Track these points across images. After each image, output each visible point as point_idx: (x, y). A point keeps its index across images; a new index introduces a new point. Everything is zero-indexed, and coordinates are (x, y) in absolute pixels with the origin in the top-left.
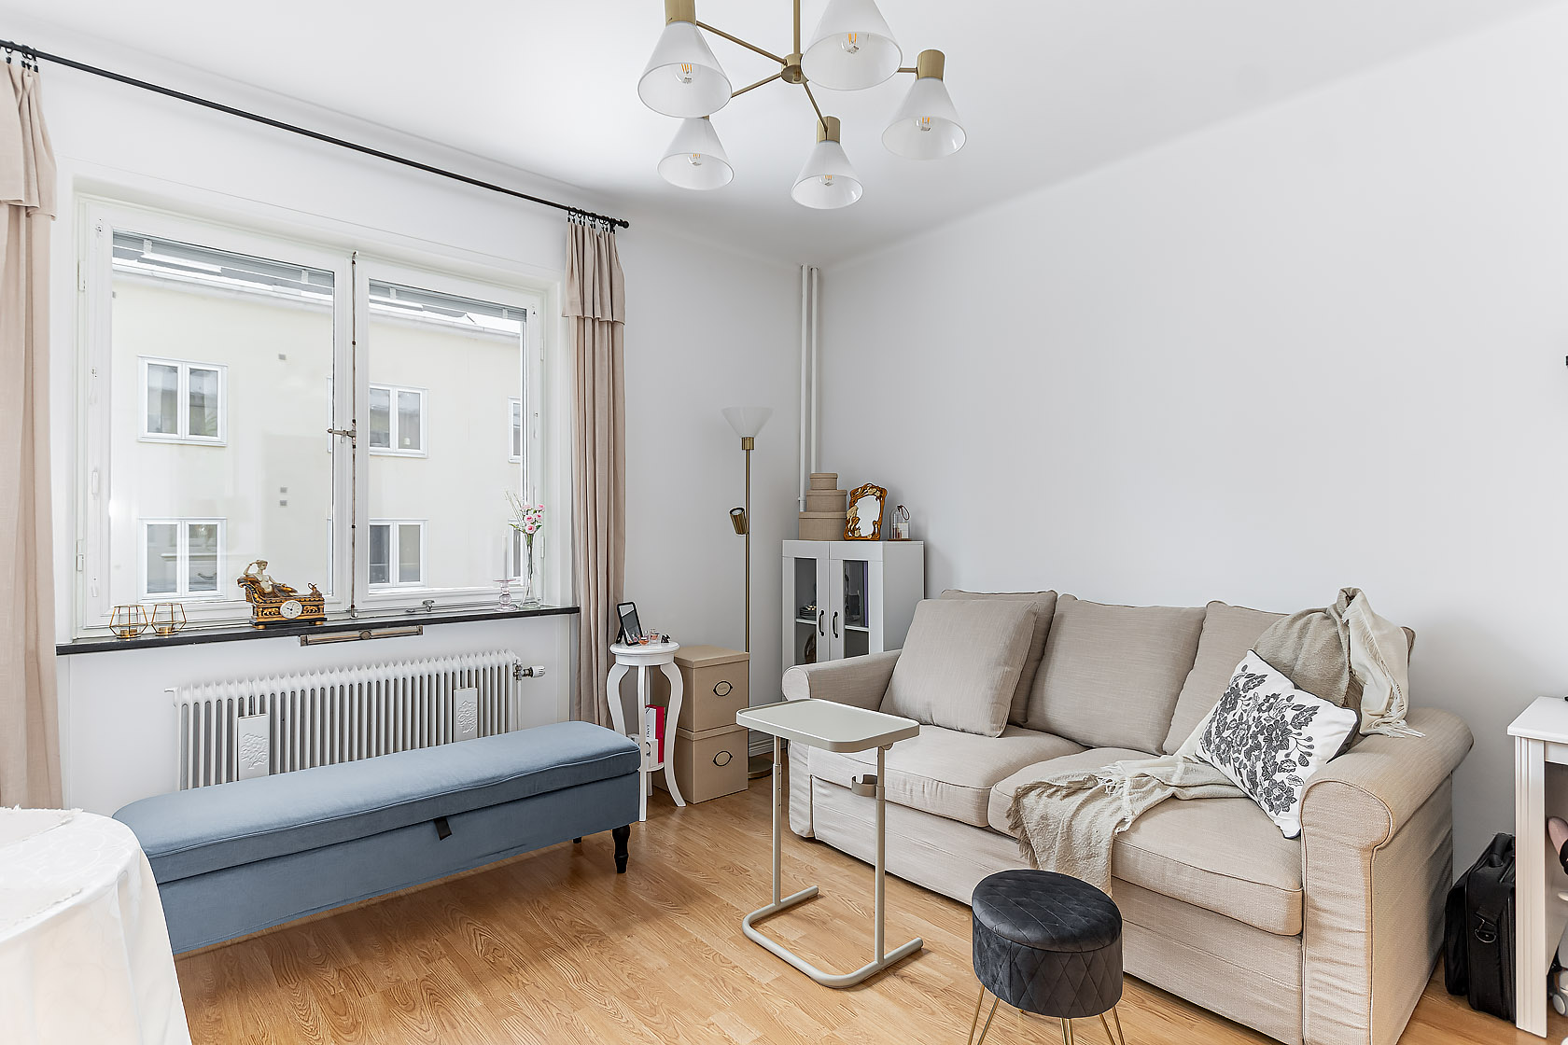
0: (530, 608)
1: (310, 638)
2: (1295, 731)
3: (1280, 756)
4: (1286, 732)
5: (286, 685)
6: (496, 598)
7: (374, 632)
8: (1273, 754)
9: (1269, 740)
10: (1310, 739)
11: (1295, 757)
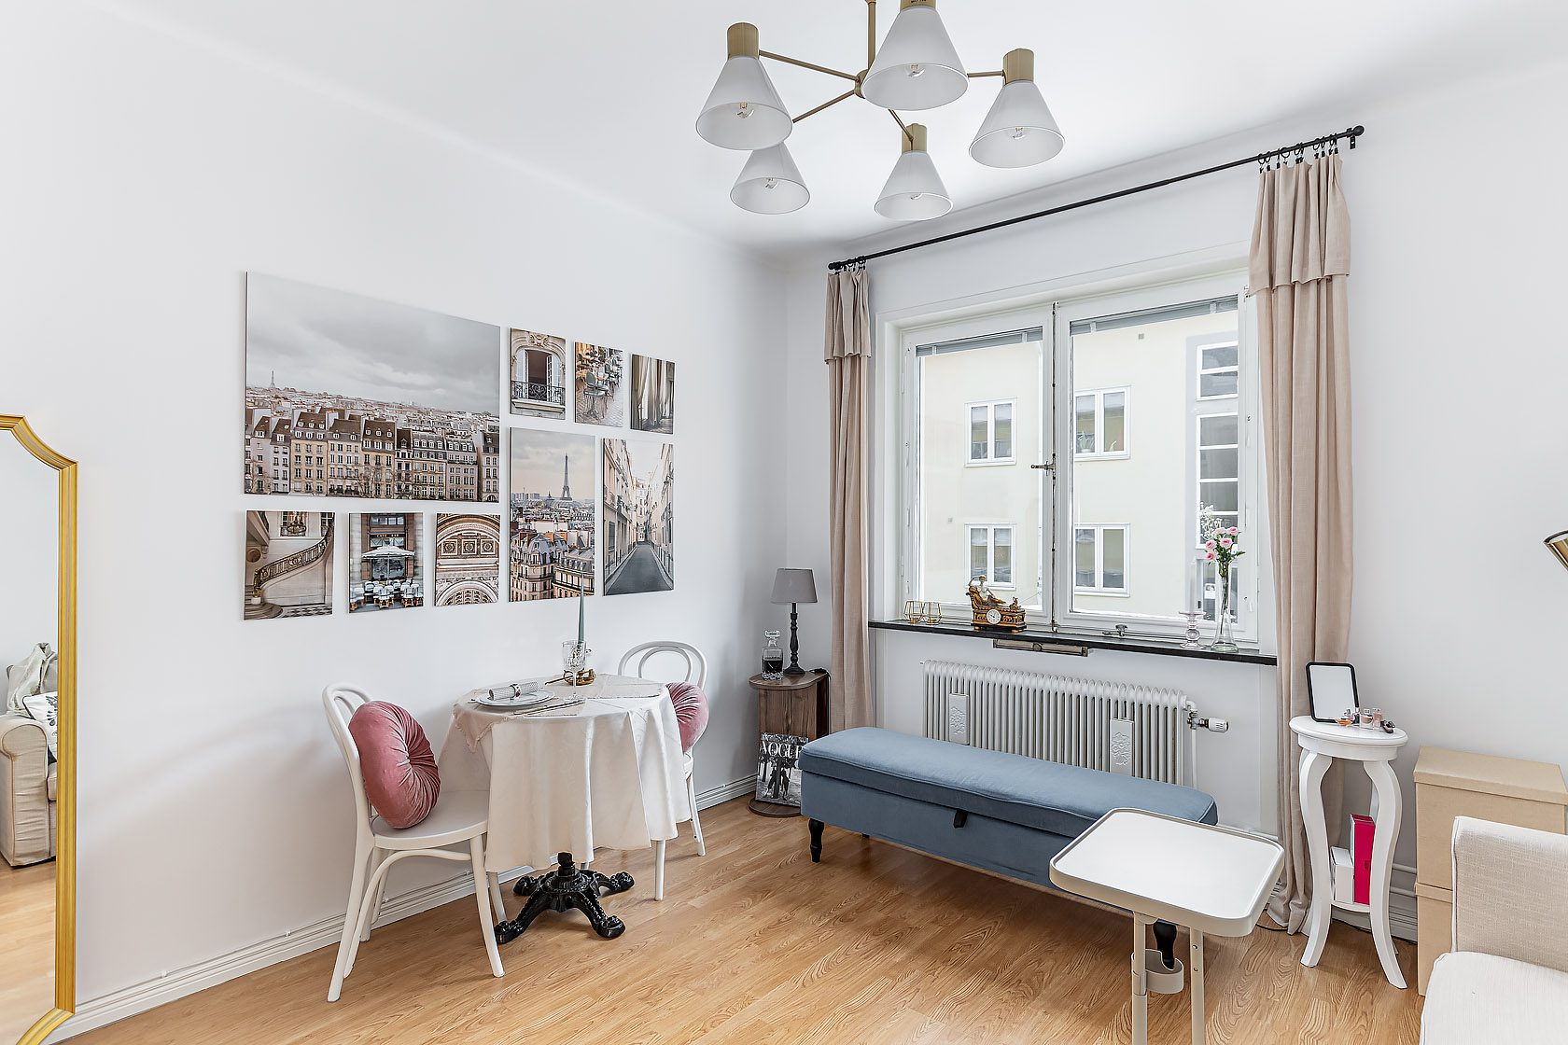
0: (1224, 649)
1: (1000, 642)
5: (980, 676)
6: (1183, 632)
7: (1045, 646)
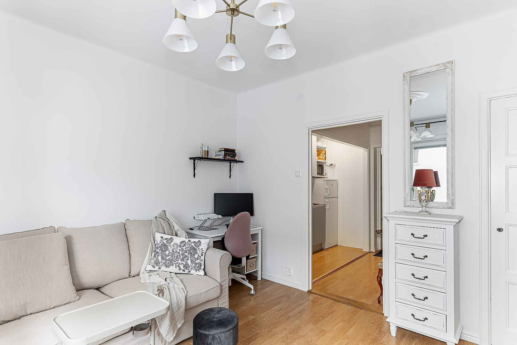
2: (197, 248)
3: (196, 256)
4: (195, 250)
8: (194, 256)
9: (190, 253)
10: (202, 249)
11: (200, 255)
